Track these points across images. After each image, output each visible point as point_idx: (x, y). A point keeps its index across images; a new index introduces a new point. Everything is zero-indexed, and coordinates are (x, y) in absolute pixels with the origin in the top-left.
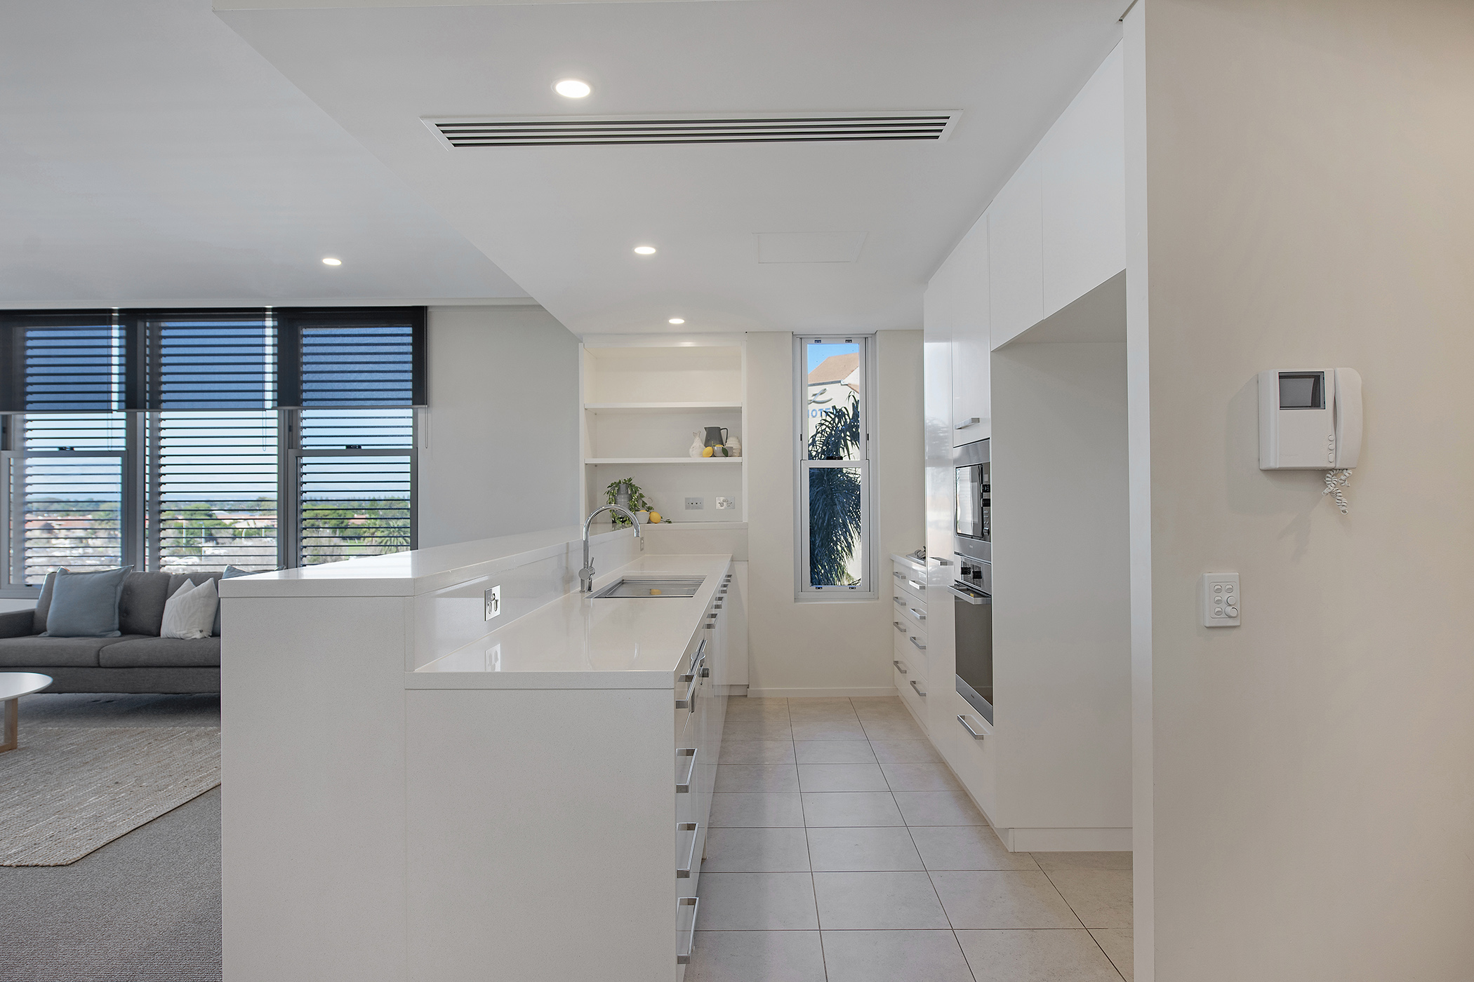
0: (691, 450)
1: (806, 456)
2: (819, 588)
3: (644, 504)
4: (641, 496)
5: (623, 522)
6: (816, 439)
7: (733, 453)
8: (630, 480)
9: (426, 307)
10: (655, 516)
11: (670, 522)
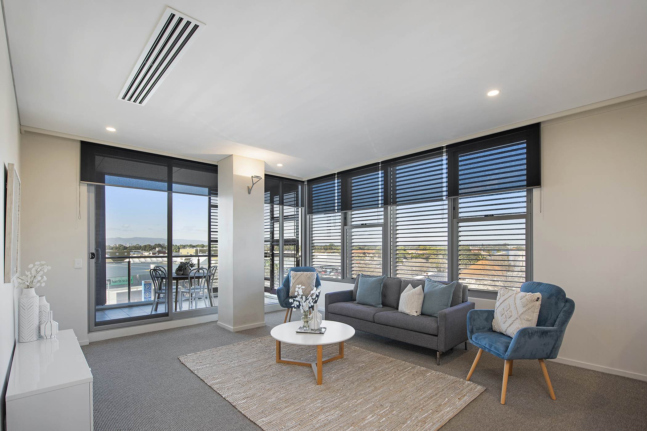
9: (539, 123)
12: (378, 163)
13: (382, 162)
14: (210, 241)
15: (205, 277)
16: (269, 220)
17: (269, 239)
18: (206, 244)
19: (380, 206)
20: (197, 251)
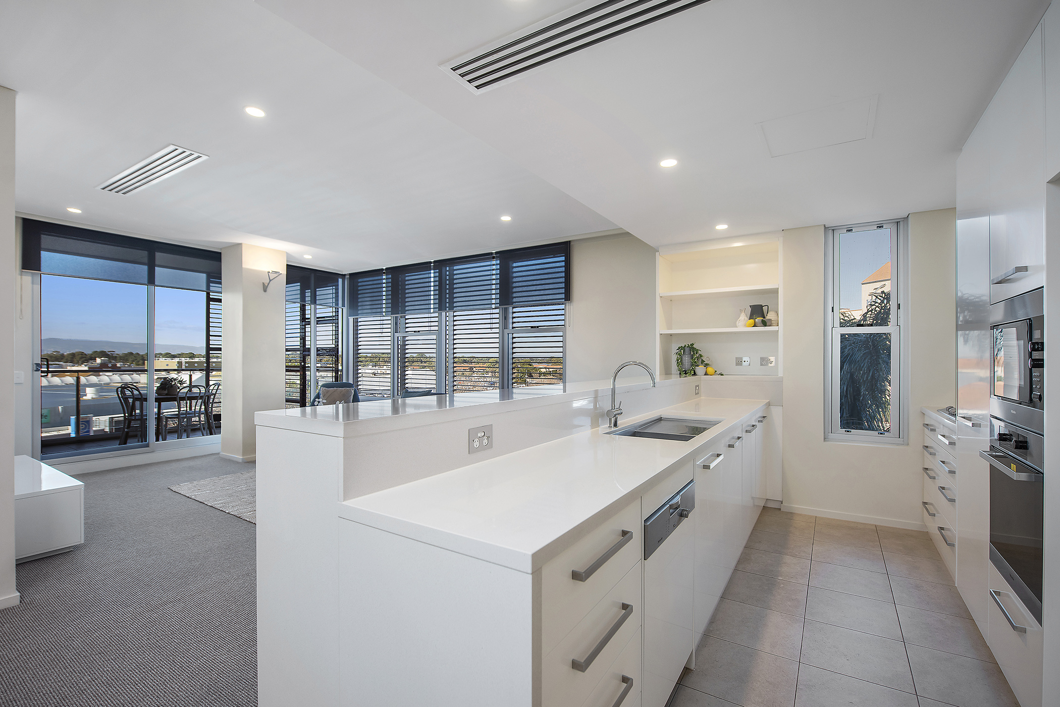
0: (737, 322)
1: (837, 324)
2: (848, 431)
3: (703, 361)
4: (701, 356)
5: (685, 373)
6: (867, 316)
7: (772, 323)
8: (692, 345)
9: (570, 241)
10: (710, 370)
11: (722, 375)
12: (430, 263)
13: (435, 262)
14: (208, 349)
15: (201, 398)
16: (299, 322)
17: (299, 347)
18: (204, 353)
19: (432, 311)
20: (180, 363)
